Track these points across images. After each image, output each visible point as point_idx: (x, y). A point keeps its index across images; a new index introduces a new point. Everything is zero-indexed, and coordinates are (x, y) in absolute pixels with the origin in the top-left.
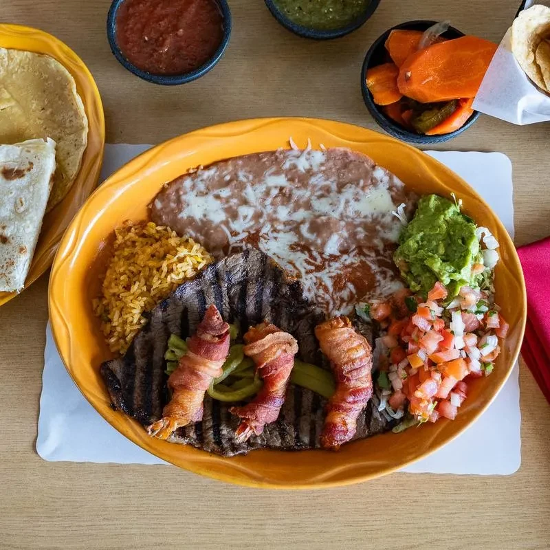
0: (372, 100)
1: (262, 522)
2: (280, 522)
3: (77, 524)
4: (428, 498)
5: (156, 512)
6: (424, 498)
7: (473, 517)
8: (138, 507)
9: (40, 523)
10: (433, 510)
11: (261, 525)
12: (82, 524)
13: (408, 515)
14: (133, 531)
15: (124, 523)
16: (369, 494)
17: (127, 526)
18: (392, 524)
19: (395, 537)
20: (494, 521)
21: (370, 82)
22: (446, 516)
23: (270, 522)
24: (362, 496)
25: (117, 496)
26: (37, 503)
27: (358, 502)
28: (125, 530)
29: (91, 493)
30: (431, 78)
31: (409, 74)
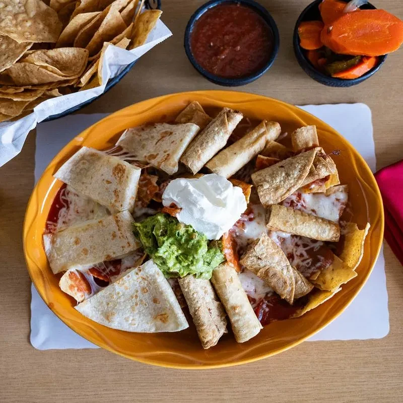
0: (299, 44)
1: (221, 390)
2: (235, 390)
3: (84, 393)
4: (344, 371)
5: (142, 385)
6: (341, 371)
7: (378, 384)
8: (129, 381)
9: (57, 394)
10: (348, 380)
11: (220, 392)
12: (88, 393)
13: (329, 384)
14: (127, 398)
15: (119, 392)
16: (300, 368)
17: (121, 395)
18: (318, 390)
19: (320, 400)
20: (393, 387)
21: (301, 30)
22: (357, 384)
23: (227, 390)
24: (295, 370)
25: (113, 373)
26: (54, 379)
27: (292, 375)
28: (121, 398)
29: (94, 371)
30: (346, 35)
31: (331, 28)
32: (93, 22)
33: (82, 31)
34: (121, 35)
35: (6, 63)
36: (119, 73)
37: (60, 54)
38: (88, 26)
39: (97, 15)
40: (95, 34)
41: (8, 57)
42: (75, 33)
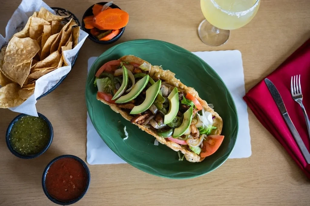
0: (84, 27)
30: (102, 21)
31: (95, 19)
32: (57, 39)
33: (52, 45)
34: (68, 41)
35: (27, 73)
36: (73, 60)
37: (48, 60)
38: (55, 41)
39: (58, 35)
40: (60, 44)
41: (26, 70)
42: (49, 47)
